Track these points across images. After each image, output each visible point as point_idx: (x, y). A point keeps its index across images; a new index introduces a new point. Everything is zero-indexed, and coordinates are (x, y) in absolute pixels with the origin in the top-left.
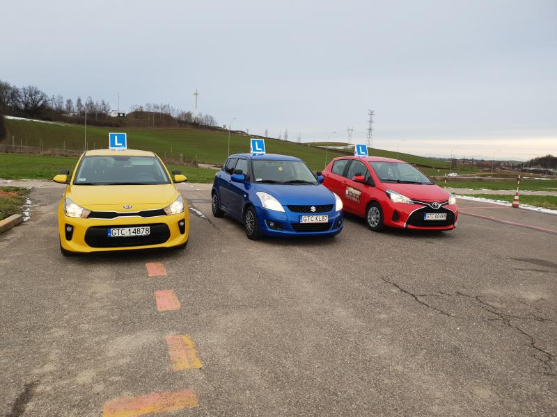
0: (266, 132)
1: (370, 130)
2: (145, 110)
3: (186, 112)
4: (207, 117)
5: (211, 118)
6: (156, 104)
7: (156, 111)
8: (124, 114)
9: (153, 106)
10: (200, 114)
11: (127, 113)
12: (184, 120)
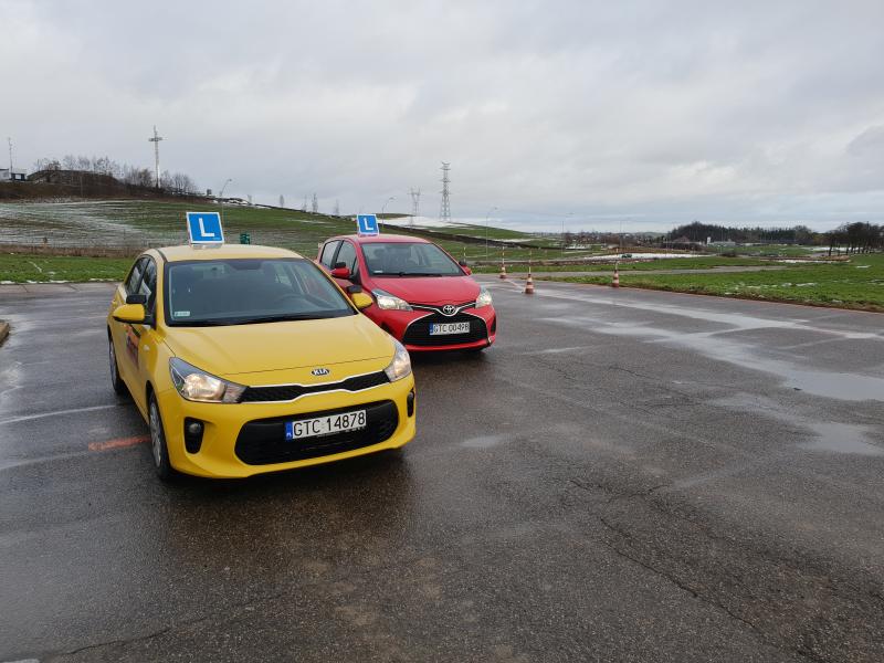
0: (282, 198)
1: (445, 193)
2: (63, 166)
3: (141, 170)
4: (177, 178)
5: (186, 178)
6: (83, 155)
7: (84, 168)
8: (23, 175)
9: (77, 160)
10: (166, 173)
11: (29, 173)
12: (135, 182)
